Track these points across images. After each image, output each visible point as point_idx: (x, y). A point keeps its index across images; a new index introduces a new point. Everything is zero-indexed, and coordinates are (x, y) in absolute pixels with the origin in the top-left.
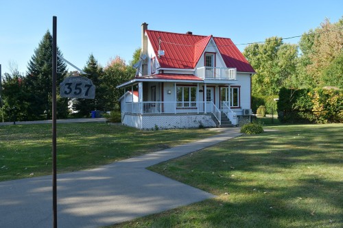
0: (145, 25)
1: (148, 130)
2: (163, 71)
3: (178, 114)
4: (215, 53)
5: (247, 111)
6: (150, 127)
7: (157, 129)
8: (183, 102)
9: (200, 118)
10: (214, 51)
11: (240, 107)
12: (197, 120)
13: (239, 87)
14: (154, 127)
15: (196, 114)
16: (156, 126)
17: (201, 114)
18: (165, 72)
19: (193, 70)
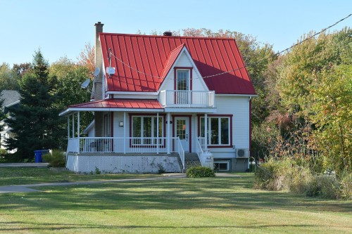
0: (99, 26)
1: (85, 173)
2: (112, 95)
3: (128, 154)
4: (191, 69)
5: (241, 152)
6: (88, 170)
7: (98, 172)
8: (142, 138)
9: (159, 160)
10: (190, 66)
11: (231, 146)
12: (155, 163)
13: (231, 116)
14: (94, 170)
15: (155, 154)
16: (97, 169)
17: (161, 154)
18: (115, 97)
19: (156, 93)
